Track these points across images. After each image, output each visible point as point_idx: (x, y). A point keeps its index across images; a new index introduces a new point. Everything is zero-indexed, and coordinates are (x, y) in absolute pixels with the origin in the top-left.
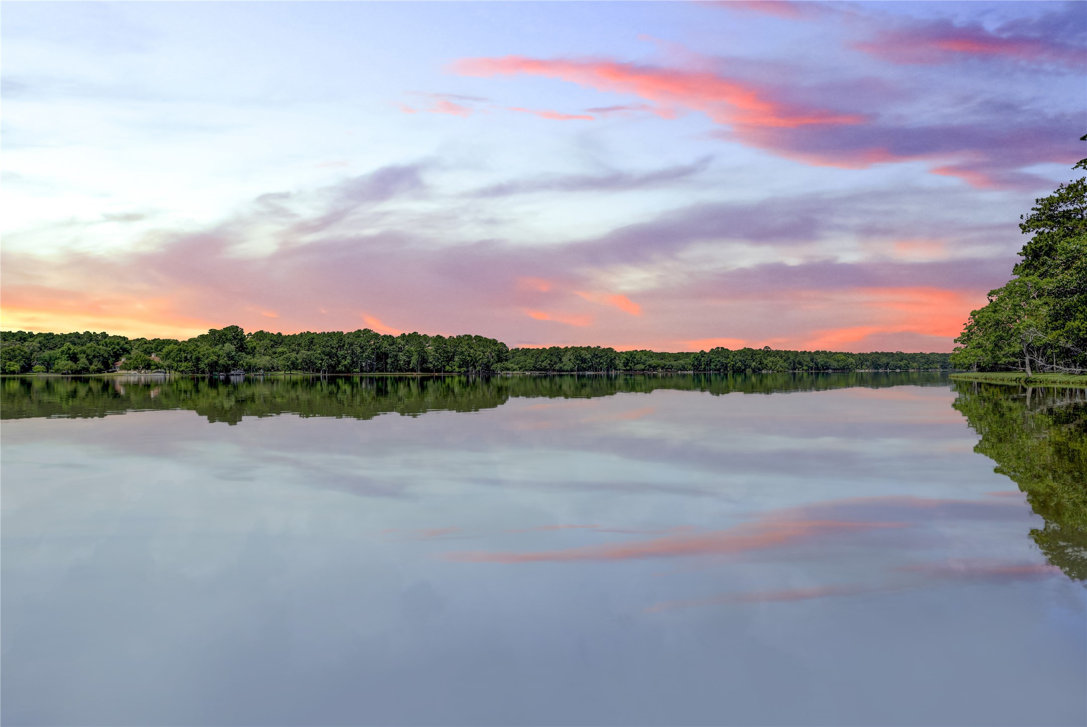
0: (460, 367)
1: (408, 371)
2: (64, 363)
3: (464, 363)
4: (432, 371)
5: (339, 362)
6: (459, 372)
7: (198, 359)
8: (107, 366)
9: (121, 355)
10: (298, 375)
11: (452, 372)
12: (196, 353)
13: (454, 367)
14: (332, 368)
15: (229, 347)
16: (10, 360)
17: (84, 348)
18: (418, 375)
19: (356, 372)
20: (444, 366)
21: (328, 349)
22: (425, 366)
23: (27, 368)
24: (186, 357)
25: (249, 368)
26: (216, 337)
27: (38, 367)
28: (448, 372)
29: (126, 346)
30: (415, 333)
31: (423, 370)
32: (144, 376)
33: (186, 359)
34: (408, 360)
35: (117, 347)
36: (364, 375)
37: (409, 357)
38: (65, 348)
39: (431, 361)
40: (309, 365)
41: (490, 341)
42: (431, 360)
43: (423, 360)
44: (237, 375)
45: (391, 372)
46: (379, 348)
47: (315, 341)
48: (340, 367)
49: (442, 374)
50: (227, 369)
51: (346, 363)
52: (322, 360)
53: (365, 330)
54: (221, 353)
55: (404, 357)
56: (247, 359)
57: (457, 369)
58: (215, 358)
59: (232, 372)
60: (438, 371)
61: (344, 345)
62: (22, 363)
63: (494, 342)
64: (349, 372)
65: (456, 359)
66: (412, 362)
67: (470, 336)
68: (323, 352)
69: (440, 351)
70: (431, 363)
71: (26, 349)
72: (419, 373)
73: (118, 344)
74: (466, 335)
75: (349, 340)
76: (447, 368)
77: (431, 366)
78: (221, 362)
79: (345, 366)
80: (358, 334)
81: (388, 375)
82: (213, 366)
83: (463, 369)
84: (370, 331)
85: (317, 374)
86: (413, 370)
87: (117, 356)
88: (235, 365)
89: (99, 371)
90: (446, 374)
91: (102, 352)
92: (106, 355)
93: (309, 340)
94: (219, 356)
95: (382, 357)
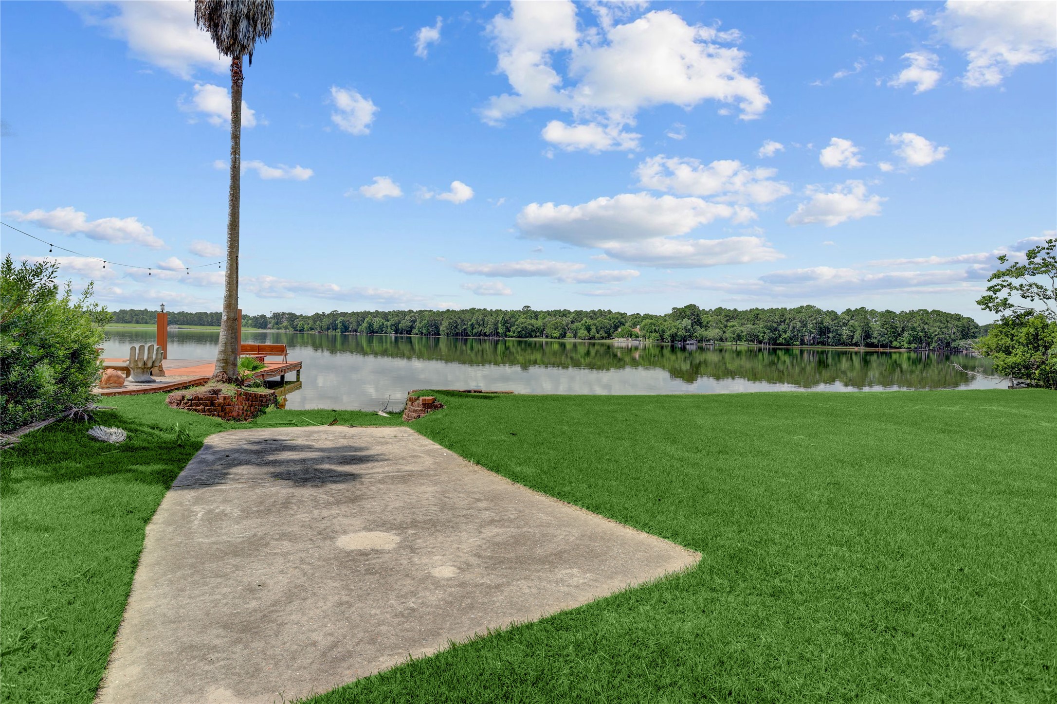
0: (909, 343)
1: (852, 345)
2: (583, 332)
3: (916, 339)
4: (876, 346)
5: (780, 336)
6: (908, 348)
7: (664, 331)
8: (609, 336)
9: (618, 327)
10: (743, 346)
11: (900, 348)
12: (662, 326)
13: (902, 343)
14: (774, 341)
15: (687, 322)
16: (555, 329)
17: (595, 322)
18: (862, 349)
19: (796, 345)
20: (891, 342)
21: (769, 324)
22: (868, 341)
23: (563, 336)
24: (655, 329)
25: (701, 340)
26: (679, 314)
27: (569, 334)
28: (895, 347)
29: (623, 320)
30: (863, 308)
31: (868, 345)
32: (630, 343)
33: (655, 331)
34: (851, 334)
35: (617, 321)
36: (805, 347)
37: (853, 332)
38: (583, 322)
39: (876, 336)
40: (753, 338)
41: (952, 316)
42: (875, 334)
43: (867, 335)
44: (691, 344)
45: (832, 345)
46: (822, 323)
47: (760, 316)
48: (781, 340)
49: (888, 350)
50: (684, 339)
51: (786, 336)
52: (764, 333)
53: (808, 306)
54: (679, 326)
55: (848, 332)
56: (700, 332)
57: (906, 345)
58: (674, 330)
59: (688, 342)
60: (883, 346)
61: (785, 320)
62: (561, 332)
63: (958, 318)
64: (789, 345)
65: (906, 334)
66: (855, 337)
67: (926, 312)
68: (766, 327)
69: (887, 326)
70: (876, 338)
71: (564, 323)
72: (862, 347)
73: (617, 318)
74: (920, 310)
75: (790, 316)
76: (895, 344)
77: (875, 341)
78: (679, 333)
79: (785, 339)
80: (799, 310)
81: (830, 349)
82: (673, 337)
83: (913, 346)
84: (813, 307)
85: (760, 346)
86: (856, 345)
87: (616, 328)
88: (690, 336)
89: (603, 338)
90: (893, 350)
91: (606, 324)
92: (609, 327)
93: (756, 315)
94: (678, 329)
95: (824, 331)
